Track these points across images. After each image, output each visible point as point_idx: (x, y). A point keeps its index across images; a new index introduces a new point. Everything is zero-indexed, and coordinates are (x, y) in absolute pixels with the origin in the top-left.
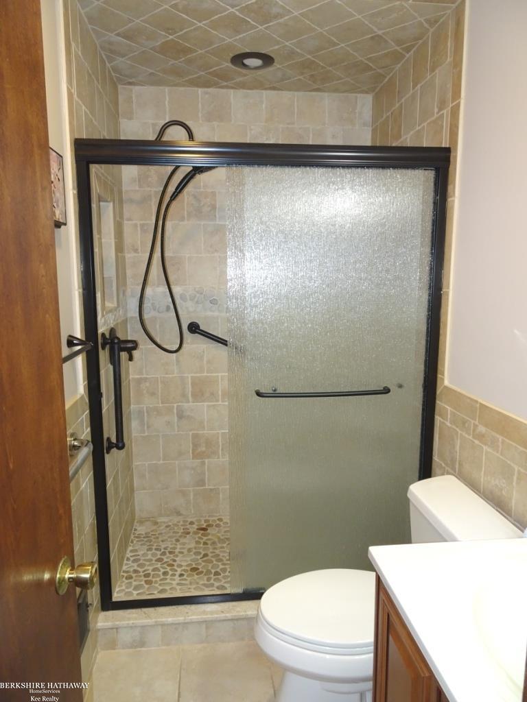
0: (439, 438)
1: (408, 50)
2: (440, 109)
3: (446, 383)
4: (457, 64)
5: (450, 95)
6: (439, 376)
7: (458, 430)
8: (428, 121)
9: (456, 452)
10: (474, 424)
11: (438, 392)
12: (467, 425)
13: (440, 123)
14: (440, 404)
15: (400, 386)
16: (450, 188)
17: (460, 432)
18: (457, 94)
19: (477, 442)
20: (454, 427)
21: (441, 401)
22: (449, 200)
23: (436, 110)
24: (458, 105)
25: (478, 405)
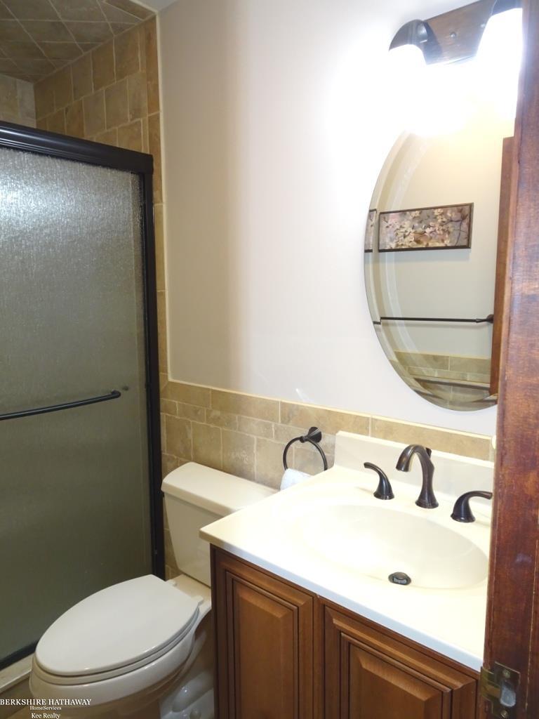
0: (168, 433)
1: (86, 48)
2: (134, 117)
3: (170, 379)
4: (152, 76)
5: (145, 104)
6: (161, 374)
7: (188, 419)
8: (120, 126)
9: (190, 441)
10: (207, 410)
11: (162, 388)
12: (199, 413)
13: (136, 130)
14: (165, 401)
15: (126, 389)
16: (155, 194)
17: (191, 421)
18: (154, 104)
19: (212, 426)
20: (185, 418)
21: (165, 397)
22: (156, 205)
23: (129, 116)
24: (158, 117)
25: (210, 392)
